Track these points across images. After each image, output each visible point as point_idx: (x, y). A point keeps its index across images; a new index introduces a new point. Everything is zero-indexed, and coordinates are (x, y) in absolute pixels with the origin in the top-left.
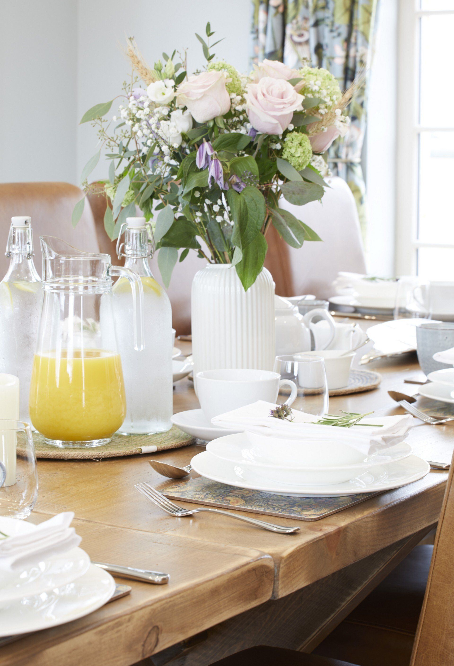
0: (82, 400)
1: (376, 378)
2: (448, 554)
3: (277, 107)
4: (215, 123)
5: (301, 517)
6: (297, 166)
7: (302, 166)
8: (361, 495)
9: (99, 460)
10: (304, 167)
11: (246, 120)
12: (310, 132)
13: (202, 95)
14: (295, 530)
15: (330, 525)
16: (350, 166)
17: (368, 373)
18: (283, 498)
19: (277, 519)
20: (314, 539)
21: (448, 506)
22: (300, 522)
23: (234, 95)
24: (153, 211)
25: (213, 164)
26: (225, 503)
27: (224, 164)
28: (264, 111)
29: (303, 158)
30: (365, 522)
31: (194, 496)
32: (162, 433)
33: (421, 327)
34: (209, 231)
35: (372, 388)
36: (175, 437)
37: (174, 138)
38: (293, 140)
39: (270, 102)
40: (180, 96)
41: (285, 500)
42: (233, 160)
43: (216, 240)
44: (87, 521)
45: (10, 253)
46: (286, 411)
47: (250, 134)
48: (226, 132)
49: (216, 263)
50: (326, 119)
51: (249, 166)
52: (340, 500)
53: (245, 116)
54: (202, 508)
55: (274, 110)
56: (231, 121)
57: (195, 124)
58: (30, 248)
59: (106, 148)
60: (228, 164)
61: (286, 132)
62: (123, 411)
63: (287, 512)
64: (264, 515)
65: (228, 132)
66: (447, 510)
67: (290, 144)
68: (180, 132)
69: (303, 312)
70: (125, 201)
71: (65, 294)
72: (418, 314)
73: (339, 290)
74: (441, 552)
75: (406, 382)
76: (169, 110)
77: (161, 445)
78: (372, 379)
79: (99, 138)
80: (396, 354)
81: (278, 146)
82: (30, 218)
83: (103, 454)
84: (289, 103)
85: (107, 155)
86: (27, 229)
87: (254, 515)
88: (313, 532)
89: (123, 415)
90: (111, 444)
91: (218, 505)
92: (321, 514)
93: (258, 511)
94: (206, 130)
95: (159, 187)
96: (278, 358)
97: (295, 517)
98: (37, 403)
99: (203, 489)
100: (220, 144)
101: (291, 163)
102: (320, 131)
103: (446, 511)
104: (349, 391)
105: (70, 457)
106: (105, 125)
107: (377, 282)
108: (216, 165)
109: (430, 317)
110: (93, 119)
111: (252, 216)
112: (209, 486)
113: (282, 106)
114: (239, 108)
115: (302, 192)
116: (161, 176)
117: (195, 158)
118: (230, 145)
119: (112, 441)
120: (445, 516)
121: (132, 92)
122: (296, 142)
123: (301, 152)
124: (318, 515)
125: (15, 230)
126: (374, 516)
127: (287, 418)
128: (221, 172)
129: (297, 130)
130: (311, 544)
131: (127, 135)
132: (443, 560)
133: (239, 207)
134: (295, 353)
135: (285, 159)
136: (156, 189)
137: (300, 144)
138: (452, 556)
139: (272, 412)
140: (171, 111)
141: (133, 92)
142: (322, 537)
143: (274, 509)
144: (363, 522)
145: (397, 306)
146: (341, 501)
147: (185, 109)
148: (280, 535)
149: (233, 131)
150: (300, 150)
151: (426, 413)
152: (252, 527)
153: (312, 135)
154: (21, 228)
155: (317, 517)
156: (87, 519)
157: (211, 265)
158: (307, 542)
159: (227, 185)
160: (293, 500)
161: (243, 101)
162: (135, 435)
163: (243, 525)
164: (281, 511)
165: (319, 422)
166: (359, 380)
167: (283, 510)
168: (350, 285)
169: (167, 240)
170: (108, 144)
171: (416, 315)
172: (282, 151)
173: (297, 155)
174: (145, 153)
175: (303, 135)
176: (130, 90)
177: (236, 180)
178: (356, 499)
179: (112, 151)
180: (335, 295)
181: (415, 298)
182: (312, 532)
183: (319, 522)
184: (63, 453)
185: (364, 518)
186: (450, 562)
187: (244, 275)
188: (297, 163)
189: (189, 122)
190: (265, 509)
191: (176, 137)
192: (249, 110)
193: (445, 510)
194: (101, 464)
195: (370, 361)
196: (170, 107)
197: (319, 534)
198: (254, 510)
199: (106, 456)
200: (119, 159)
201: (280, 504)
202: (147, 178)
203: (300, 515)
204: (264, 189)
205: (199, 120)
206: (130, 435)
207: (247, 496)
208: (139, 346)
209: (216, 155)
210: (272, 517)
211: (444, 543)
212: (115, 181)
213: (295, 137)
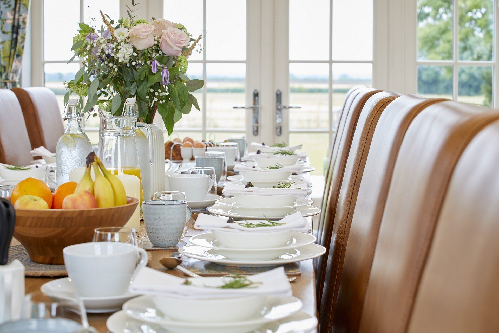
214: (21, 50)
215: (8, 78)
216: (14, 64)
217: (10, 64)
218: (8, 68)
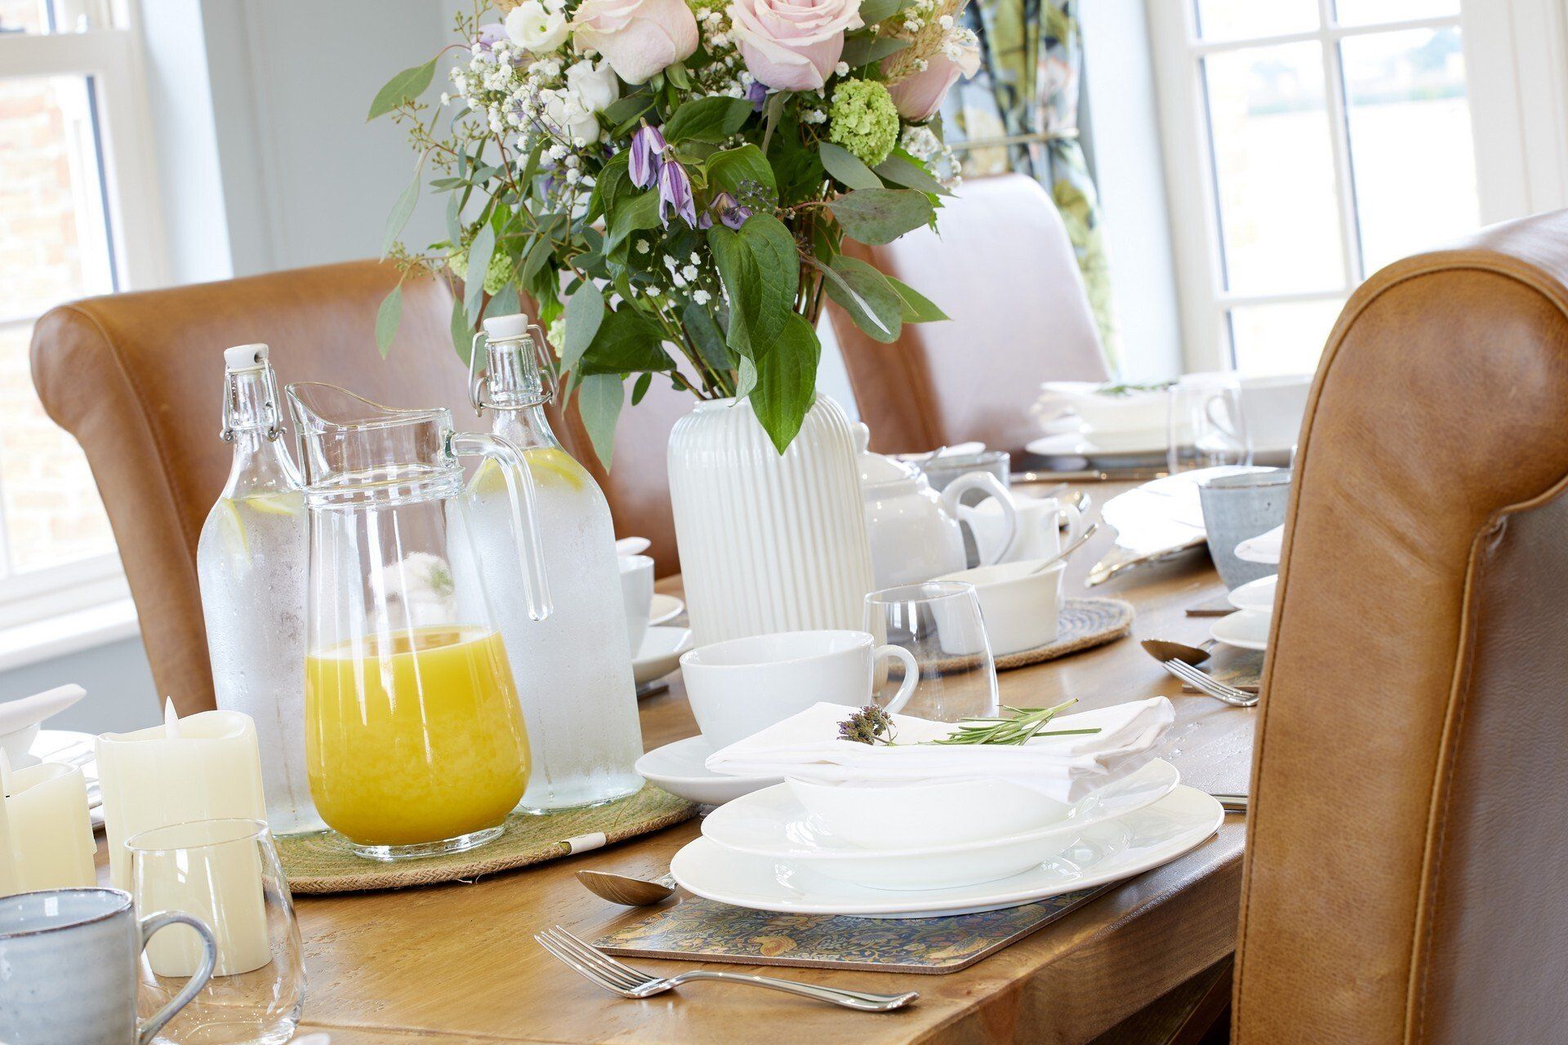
0: (423, 748)
1: (1122, 613)
2: (1265, 1020)
3: (801, 26)
4: (667, 80)
5: (924, 966)
6: (866, 155)
7: (879, 153)
8: (1068, 896)
9: (474, 882)
10: (884, 157)
11: (740, 66)
12: (891, 75)
13: (628, 21)
14: (907, 1001)
15: (990, 977)
16: (1055, 148)
17: (1103, 604)
18: (885, 925)
19: (869, 976)
20: (952, 1017)
21: (1252, 907)
22: (923, 978)
23: (704, 13)
24: (561, 297)
25: (665, 173)
26: (749, 953)
27: (691, 171)
28: (774, 40)
29: (879, 135)
30: (1078, 960)
31: (681, 943)
32: (622, 800)
33: (1209, 487)
34: (689, 327)
35: (1111, 636)
36: (649, 807)
37: (580, 126)
38: (850, 98)
39: (784, 17)
40: (578, 30)
41: (889, 930)
42: (714, 158)
43: (708, 345)
44: (428, 1033)
45: (231, 431)
46: (877, 722)
47: (750, 97)
48: (696, 97)
49: (715, 397)
50: (924, 41)
51: (752, 169)
52: (1017, 914)
53: (737, 57)
54: (696, 971)
55: (798, 34)
56: (706, 72)
57: (624, 88)
58: (273, 417)
59: (434, 169)
60: (703, 170)
61: (833, 81)
62: (522, 759)
63: (892, 959)
64: (840, 970)
65: (702, 97)
66: (1252, 916)
67: (844, 109)
68: (592, 109)
69: (939, 483)
70: (495, 281)
71: (356, 512)
72: (1222, 457)
73: (1047, 424)
74: (1249, 1016)
75: (1192, 614)
76: (562, 63)
77: (617, 827)
78: (1112, 616)
79: (414, 148)
80: (1170, 553)
81: (819, 117)
82: (266, 346)
83: (481, 866)
84: (827, 14)
85: (434, 183)
86: (263, 371)
87: (815, 975)
88: (950, 1000)
89: (523, 769)
90: (507, 839)
91: (733, 958)
92: (969, 955)
93: (824, 963)
94: (650, 100)
95: (563, 241)
96: (871, 598)
97: (911, 968)
98: (323, 764)
99: (701, 923)
100: (681, 127)
101: (852, 151)
102: (913, 70)
103: (1249, 919)
104: (1059, 650)
105: (406, 882)
106: (425, 117)
107: (1129, 396)
108: (673, 174)
109: (1249, 462)
110: (393, 105)
111: (769, 282)
112: (717, 915)
113: (812, 24)
114: (719, 40)
115: (883, 212)
116: (565, 216)
117: (627, 165)
118: (703, 127)
119: (507, 833)
120: (1248, 931)
121: (479, 35)
122: (858, 103)
123: (871, 124)
124: (963, 957)
125: (235, 379)
126: (1098, 943)
127: (880, 737)
128: (686, 191)
129: (857, 74)
130: (945, 1029)
131: (476, 133)
132: (1255, 1034)
133: (738, 263)
134: (924, 580)
135: (838, 143)
136: (559, 247)
137: (869, 105)
138: (1275, 1021)
139: (844, 726)
140: (567, 66)
141: (481, 33)
142: (973, 1010)
143: (862, 953)
144: (1072, 960)
145: (1174, 444)
146: (1022, 916)
147: (597, 58)
148: (873, 1016)
149: (713, 94)
150: (870, 118)
151: (1231, 681)
152: (808, 1004)
153: (896, 81)
154: (249, 373)
155: (960, 962)
156: (428, 1029)
157: (704, 403)
158: (936, 1027)
159: (707, 217)
160: (910, 927)
161: (727, 22)
162: (562, 812)
163: (788, 1002)
164: (877, 958)
165: (954, 739)
166: (1083, 621)
167: (883, 954)
168: (1070, 410)
169: (594, 360)
170: (437, 158)
171: (1217, 459)
172: (830, 127)
173: (863, 132)
174: (523, 168)
175: (874, 83)
176: (474, 30)
177: (728, 206)
178: (1056, 906)
179: (449, 173)
180: (1040, 435)
181: (1210, 420)
182: (947, 1001)
183: (966, 973)
184: (390, 874)
185: (1075, 951)
186: (1271, 1037)
187: (772, 417)
188: (866, 148)
189: (610, 86)
190: (841, 955)
191: (583, 123)
192: (741, 42)
193: (1247, 916)
194: (479, 889)
195: (1112, 575)
196: (564, 58)
197: (965, 1003)
198: (816, 963)
199: (489, 870)
200: (464, 189)
201: (877, 941)
202: (535, 224)
203: (922, 963)
204: (792, 217)
205: (631, 78)
206: (549, 814)
207: (803, 928)
208: (538, 608)
209: (671, 152)
210: (858, 974)
211: (1253, 995)
212: (462, 239)
213: (854, 90)
214: (1059, 19)
215: (1030, 126)
216: (1042, 75)
217: (1029, 78)
218: (1026, 90)
